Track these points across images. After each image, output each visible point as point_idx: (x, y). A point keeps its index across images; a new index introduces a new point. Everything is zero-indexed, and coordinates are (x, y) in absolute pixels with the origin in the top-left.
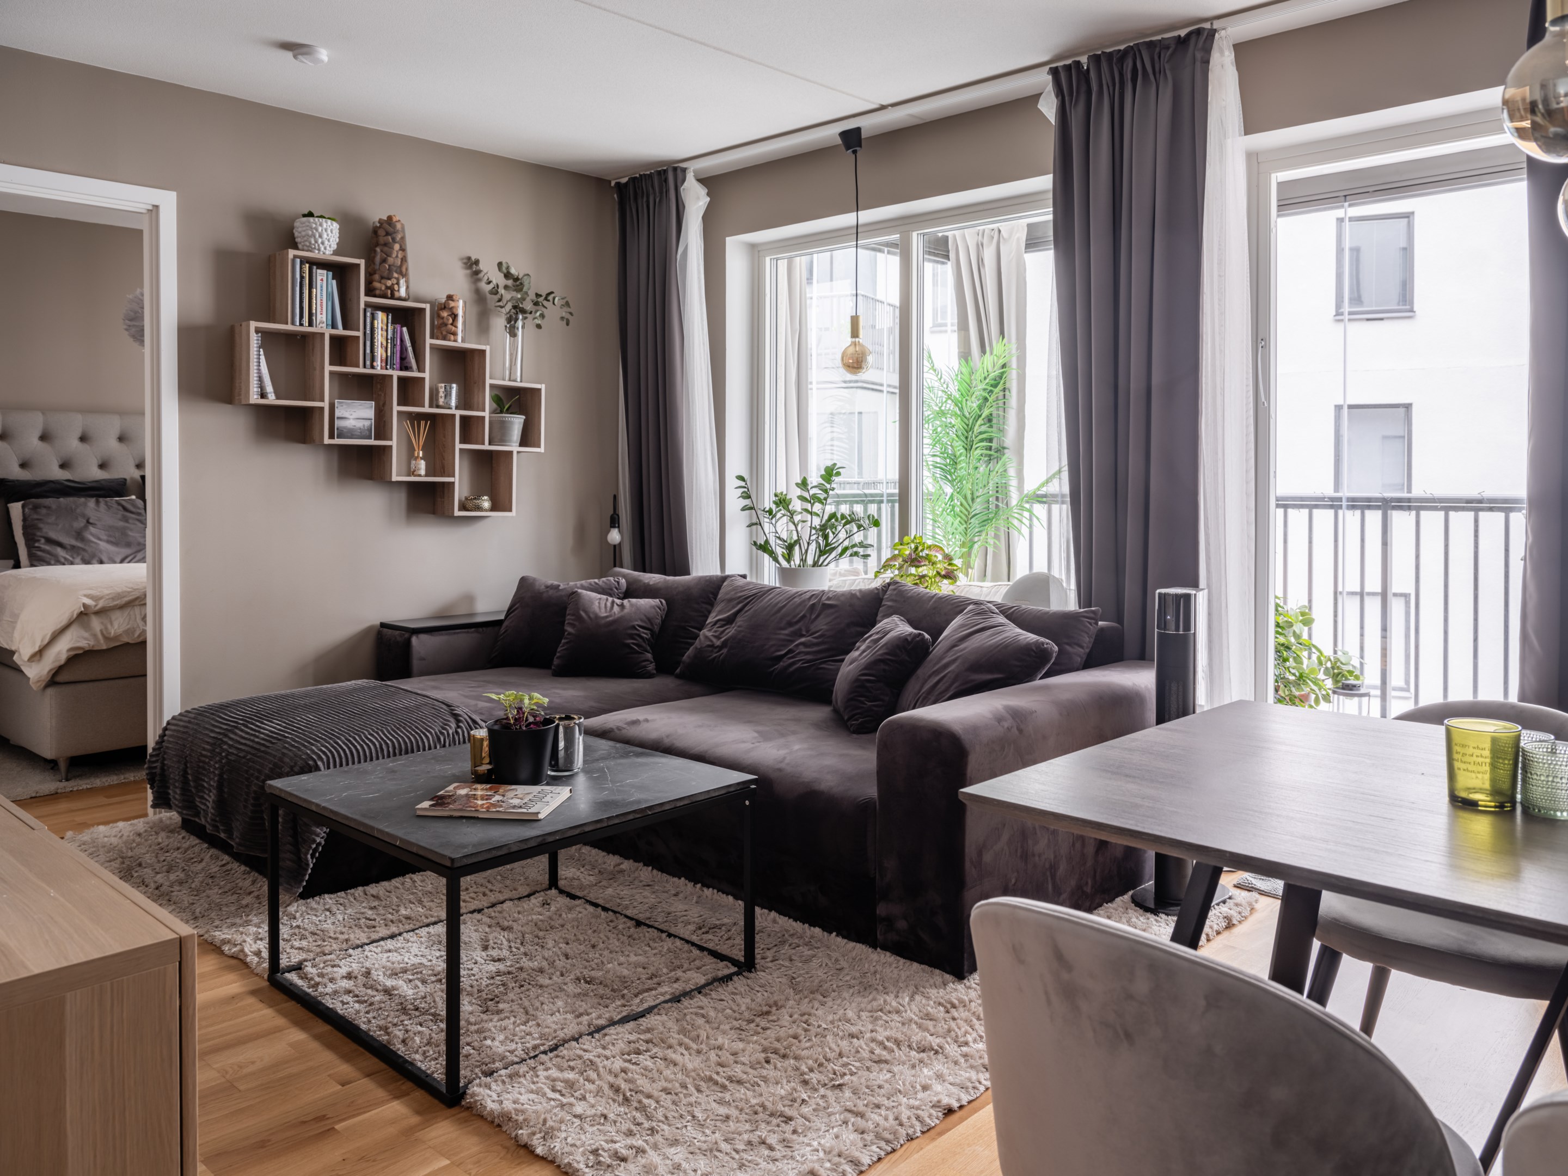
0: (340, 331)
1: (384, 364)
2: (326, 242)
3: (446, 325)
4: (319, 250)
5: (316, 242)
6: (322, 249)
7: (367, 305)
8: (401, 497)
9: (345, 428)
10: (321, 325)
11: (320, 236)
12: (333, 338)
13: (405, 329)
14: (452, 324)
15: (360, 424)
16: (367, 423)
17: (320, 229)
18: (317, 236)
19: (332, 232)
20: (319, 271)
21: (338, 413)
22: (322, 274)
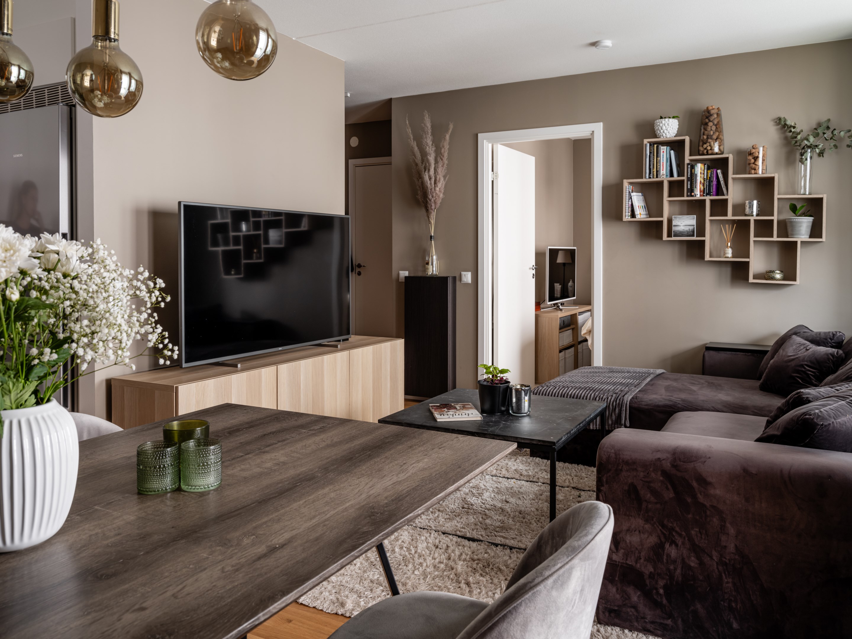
0: (676, 177)
1: (702, 193)
2: (666, 131)
3: (750, 164)
4: (662, 136)
5: (660, 132)
6: (664, 135)
7: (691, 160)
8: (728, 270)
9: (678, 231)
10: (663, 176)
11: (662, 129)
12: (671, 183)
13: (719, 171)
14: (754, 163)
15: (687, 229)
16: (691, 228)
17: (661, 125)
18: (660, 129)
19: (668, 125)
20: (662, 147)
21: (674, 223)
22: (664, 149)
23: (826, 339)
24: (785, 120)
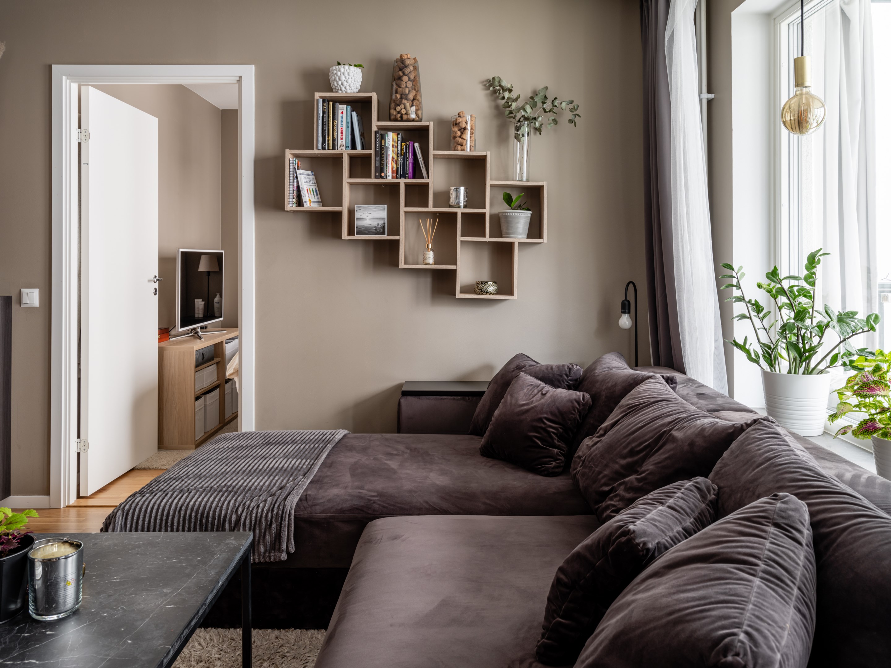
0: (359, 150)
1: (395, 174)
2: (345, 83)
3: (455, 137)
4: (341, 90)
5: (338, 84)
6: (343, 89)
7: (381, 128)
8: (427, 282)
9: (363, 226)
10: (341, 147)
11: (340, 79)
12: (352, 158)
13: (416, 145)
14: (460, 137)
15: (375, 223)
16: (381, 222)
17: (339, 73)
18: (338, 80)
19: (348, 75)
20: (340, 106)
21: (357, 215)
22: (342, 109)
23: (561, 376)
24: (500, 81)
